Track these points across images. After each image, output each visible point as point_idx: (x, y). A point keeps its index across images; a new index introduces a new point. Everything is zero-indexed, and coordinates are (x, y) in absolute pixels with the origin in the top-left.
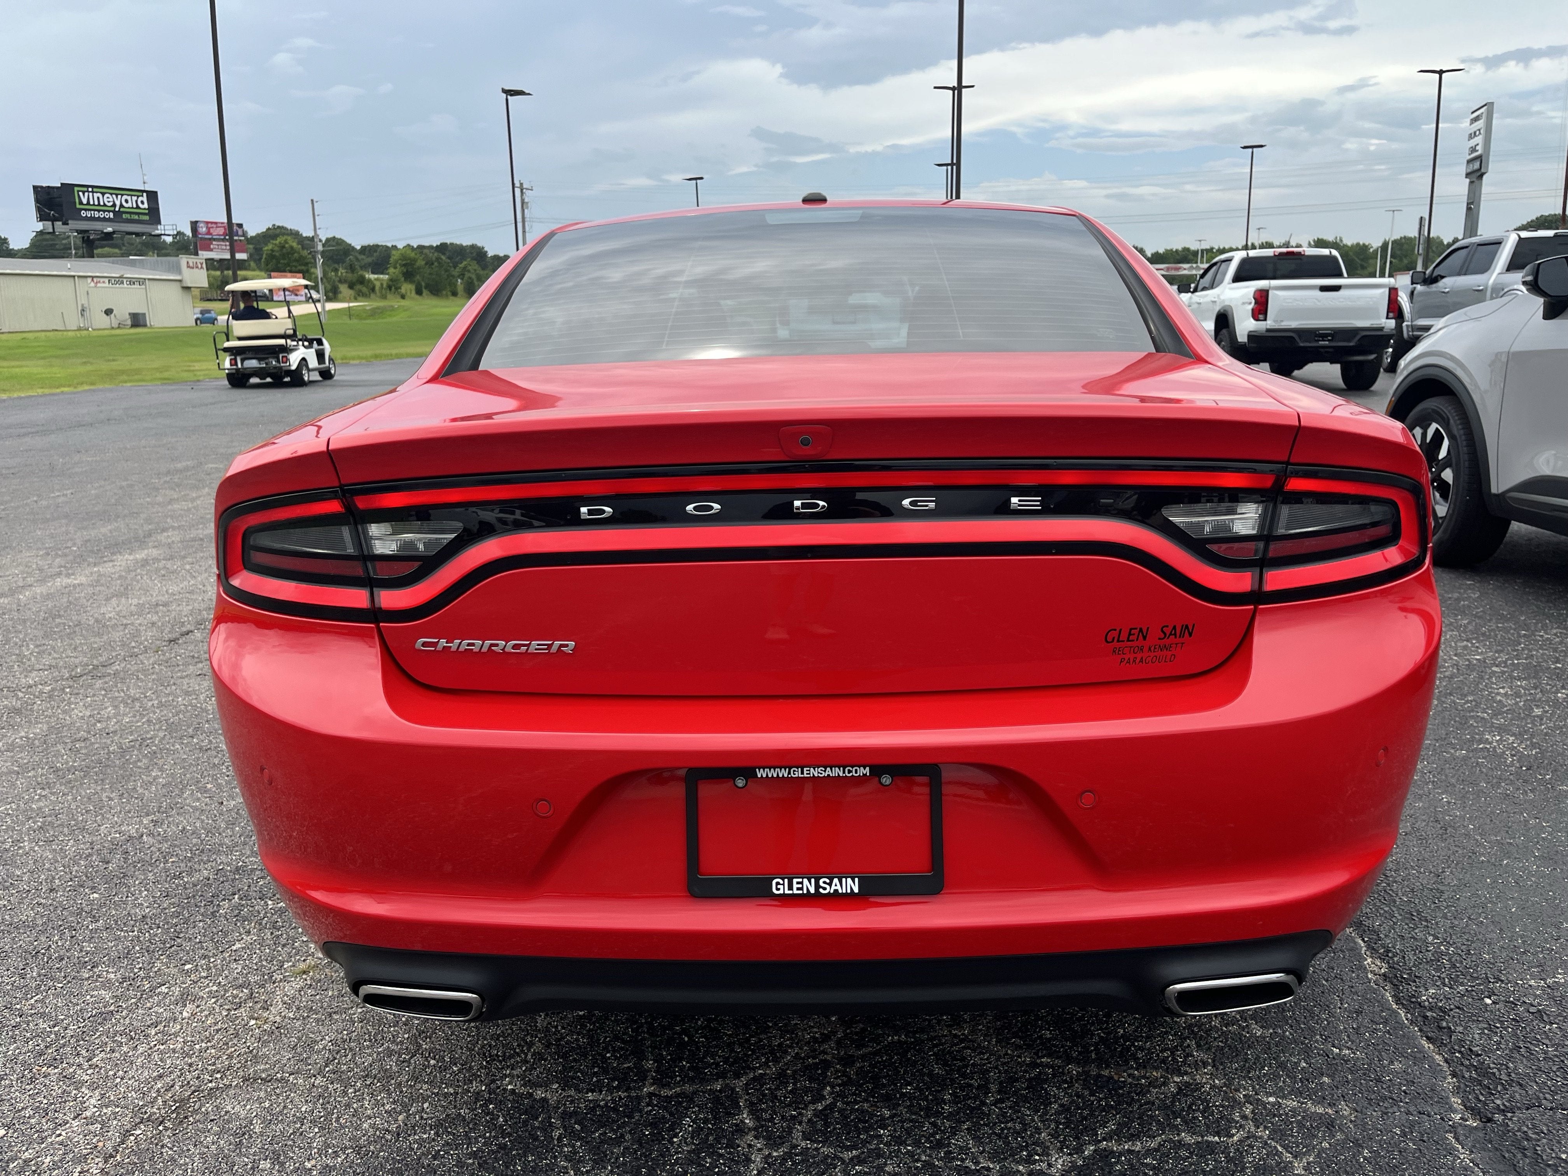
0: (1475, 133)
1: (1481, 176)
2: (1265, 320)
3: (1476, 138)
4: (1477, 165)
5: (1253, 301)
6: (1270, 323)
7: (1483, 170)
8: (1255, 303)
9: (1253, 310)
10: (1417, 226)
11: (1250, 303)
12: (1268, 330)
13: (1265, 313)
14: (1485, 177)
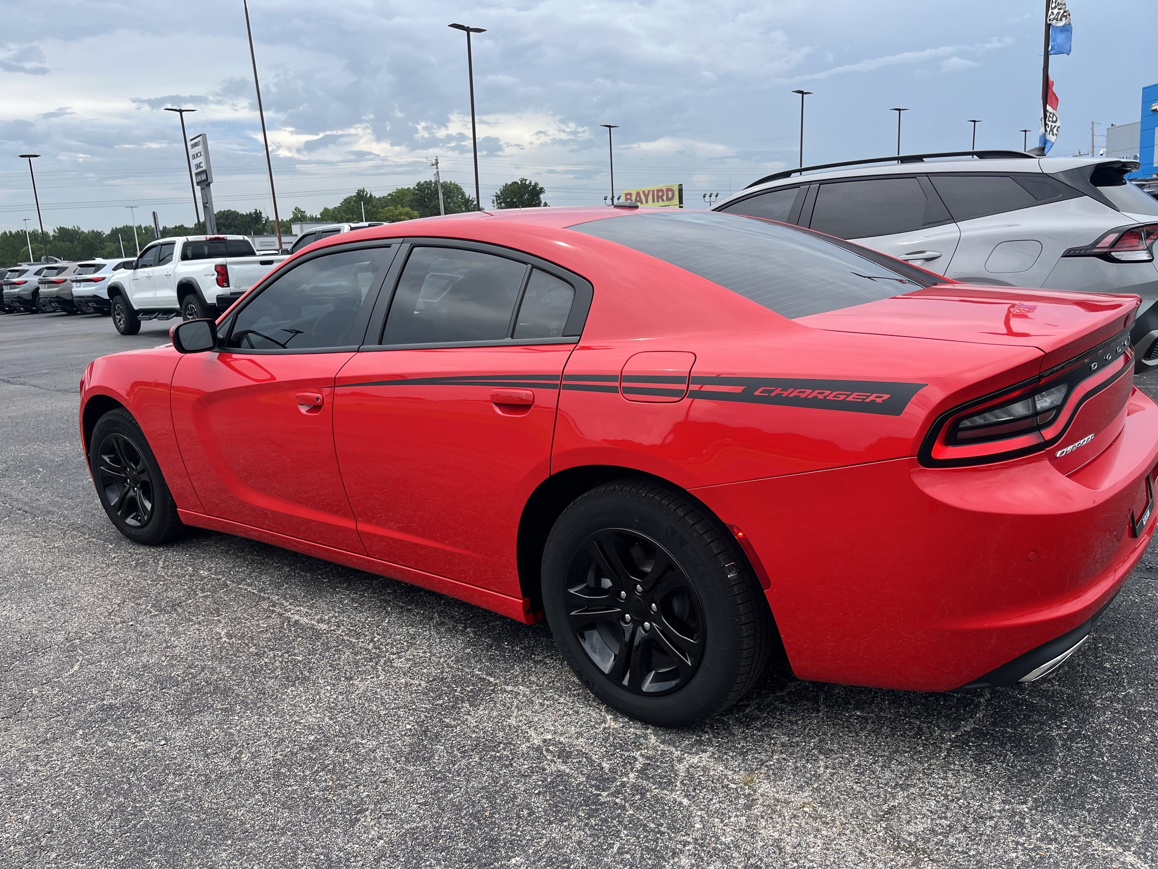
0: (197, 154)
1: (209, 185)
2: (228, 286)
3: (198, 158)
4: (204, 177)
5: (216, 273)
6: (232, 289)
7: (209, 181)
8: (218, 275)
9: (217, 279)
10: (153, 219)
11: (213, 275)
12: (232, 294)
13: (227, 281)
14: (211, 185)
